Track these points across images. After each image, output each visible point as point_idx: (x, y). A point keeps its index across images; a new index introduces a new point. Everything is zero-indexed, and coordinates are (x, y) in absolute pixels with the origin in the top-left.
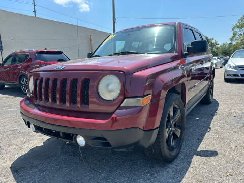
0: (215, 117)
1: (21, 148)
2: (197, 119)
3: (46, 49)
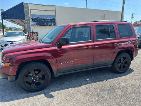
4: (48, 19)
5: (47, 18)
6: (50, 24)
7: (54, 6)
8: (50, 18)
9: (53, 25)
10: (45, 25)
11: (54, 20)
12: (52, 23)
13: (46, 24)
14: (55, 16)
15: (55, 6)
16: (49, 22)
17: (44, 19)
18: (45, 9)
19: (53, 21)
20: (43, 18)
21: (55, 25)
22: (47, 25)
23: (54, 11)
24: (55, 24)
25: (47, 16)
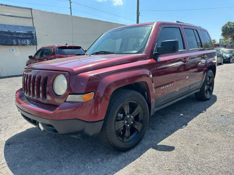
0: (201, 114)
1: (21, 127)
2: (182, 115)
3: (67, 44)
4: (19, 34)
5: (17, 32)
6: (24, 42)
7: (29, 9)
8: (23, 32)
9: (30, 45)
10: (12, 45)
11: (32, 34)
12: (28, 41)
13: (15, 43)
14: (33, 28)
15: (31, 9)
16: (21, 39)
17: (9, 33)
18: (10, 13)
19: (29, 36)
20: (7, 31)
21: (34, 44)
22: (17, 45)
23: (30, 18)
24: (34, 42)
25: (16, 27)
